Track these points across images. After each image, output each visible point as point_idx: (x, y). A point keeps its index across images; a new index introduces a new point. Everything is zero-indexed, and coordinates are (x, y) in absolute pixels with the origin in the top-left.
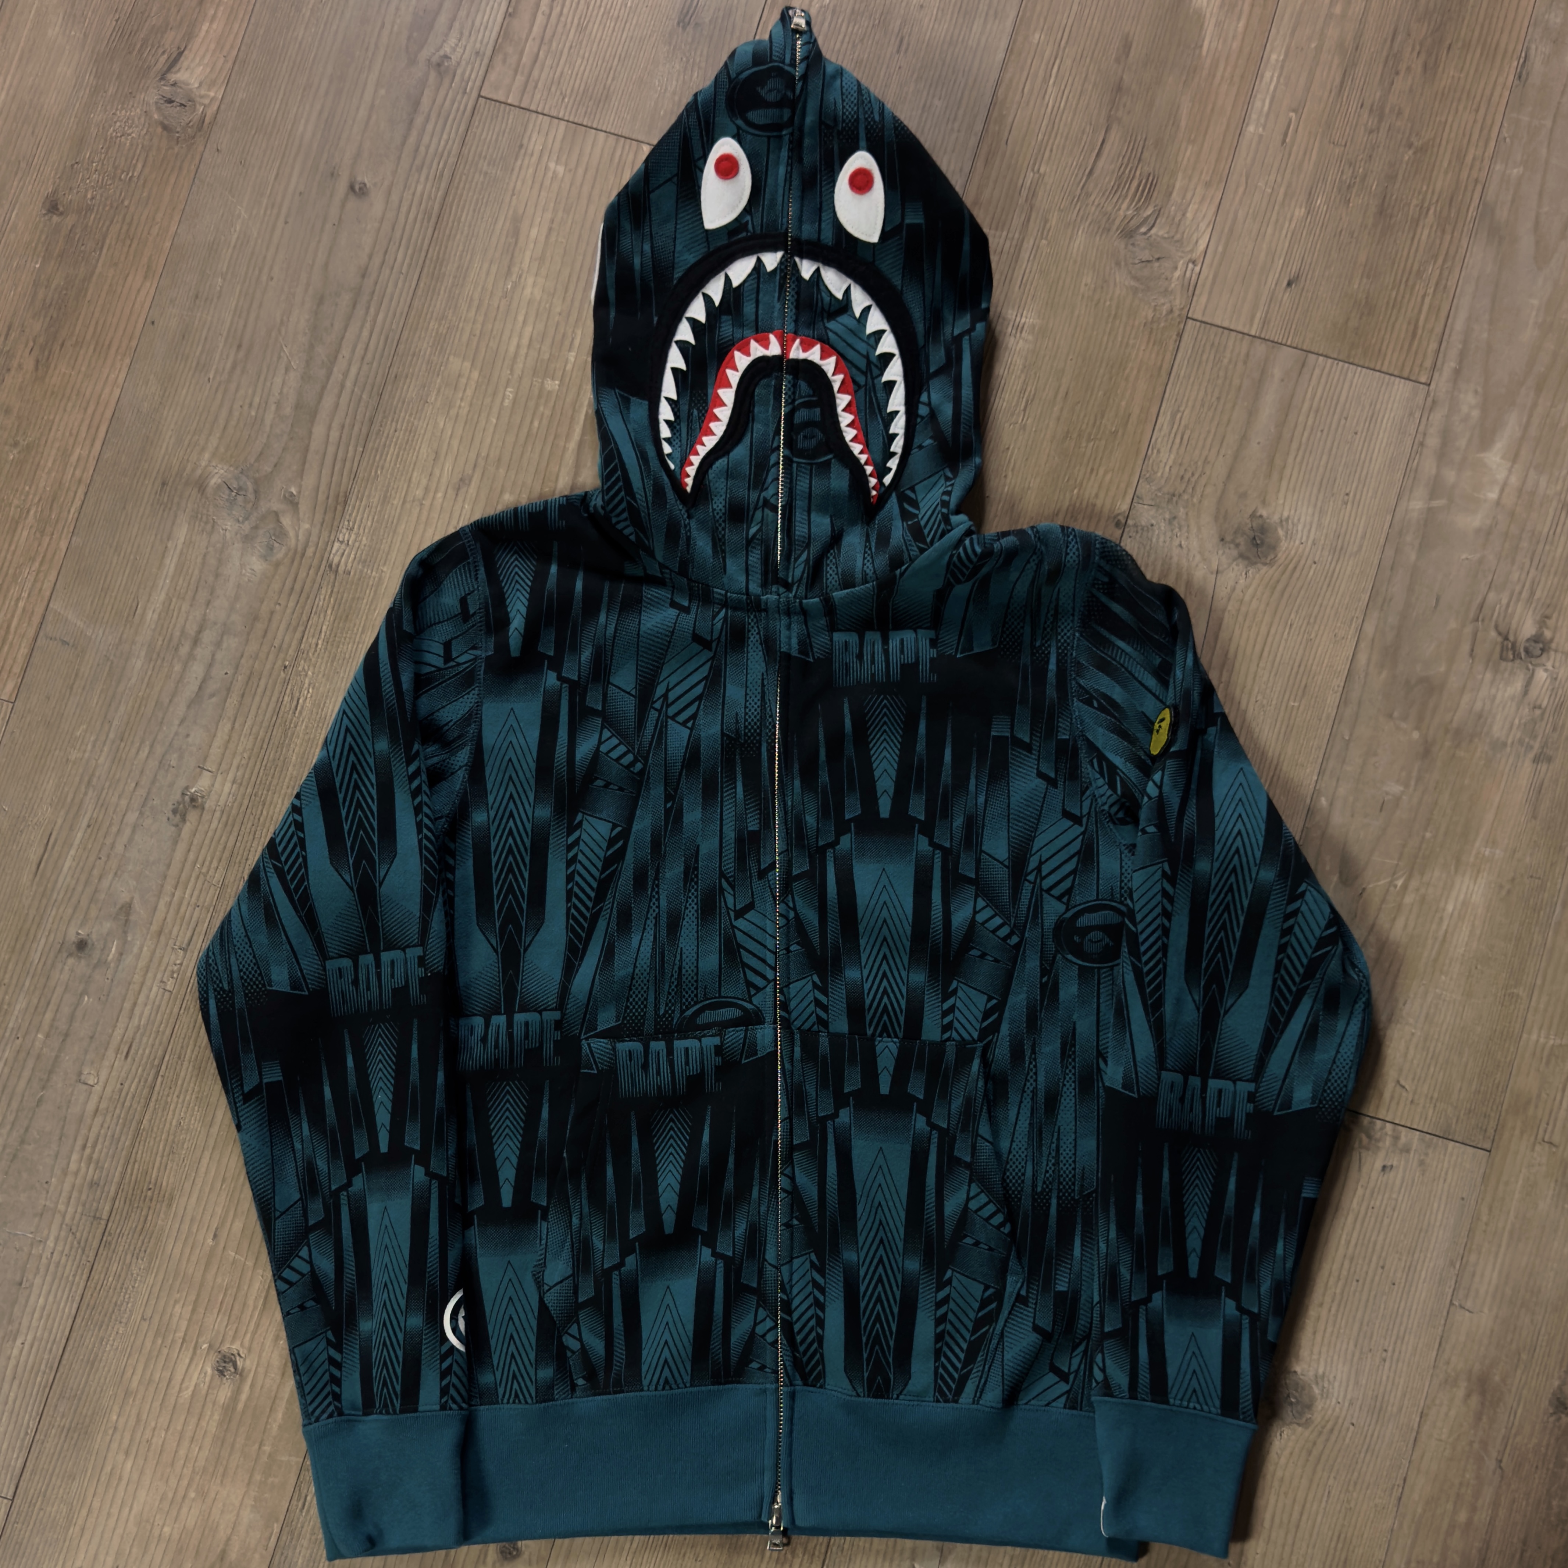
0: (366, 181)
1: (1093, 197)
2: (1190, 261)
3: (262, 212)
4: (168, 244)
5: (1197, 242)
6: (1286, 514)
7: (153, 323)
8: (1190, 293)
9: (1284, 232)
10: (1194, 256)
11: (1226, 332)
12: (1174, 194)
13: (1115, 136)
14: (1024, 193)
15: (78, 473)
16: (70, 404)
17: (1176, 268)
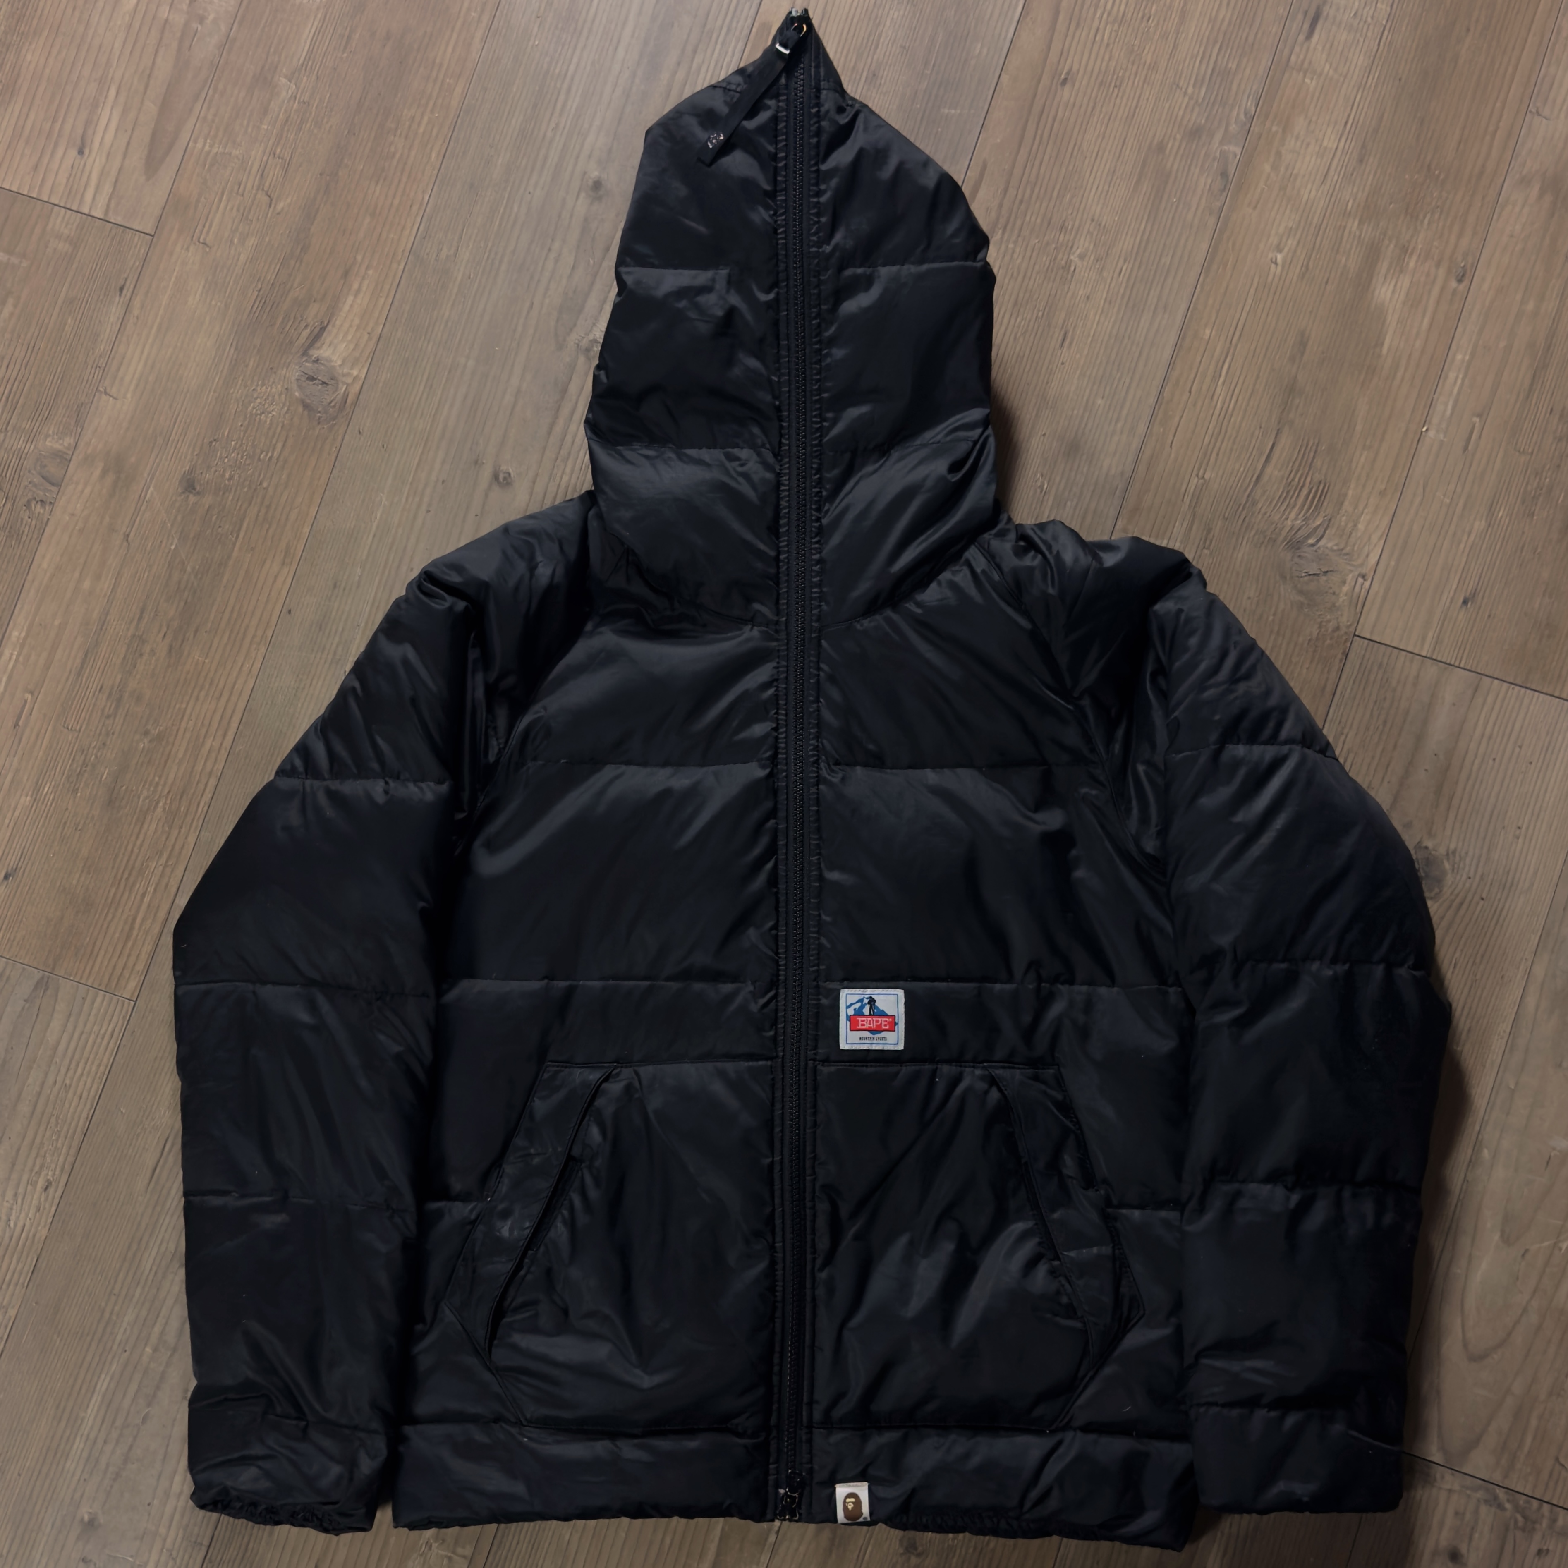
0: (511, 471)
1: (1260, 505)
2: (1359, 575)
3: (404, 500)
4: (307, 530)
5: (1367, 556)
6: (1452, 847)
7: (290, 612)
8: (1359, 610)
9: (1462, 546)
10: (1364, 571)
11: (1396, 651)
12: (1346, 503)
13: (1285, 441)
14: (1187, 500)
15: (209, 765)
16: (203, 693)
17: (1344, 582)
